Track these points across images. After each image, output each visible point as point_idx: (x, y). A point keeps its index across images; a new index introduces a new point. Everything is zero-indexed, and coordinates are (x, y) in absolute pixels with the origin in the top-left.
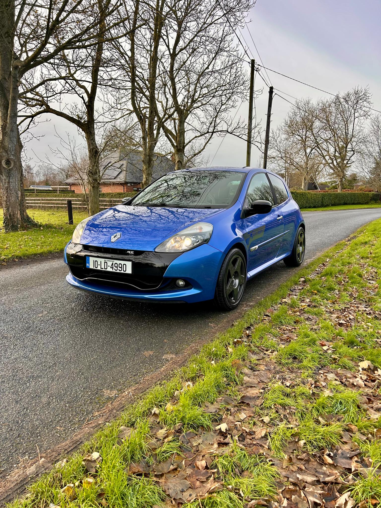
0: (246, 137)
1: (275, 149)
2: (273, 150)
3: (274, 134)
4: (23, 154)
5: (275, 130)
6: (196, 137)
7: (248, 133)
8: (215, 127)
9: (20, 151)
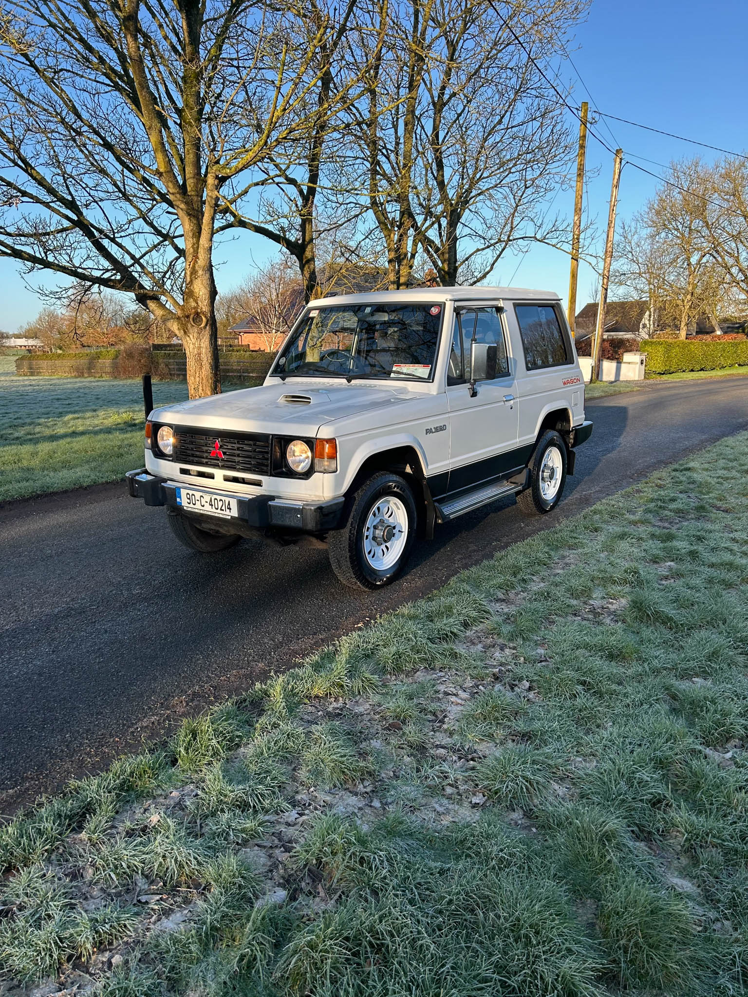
0: (568, 247)
1: (628, 258)
2: (623, 260)
3: (626, 228)
4: (217, 303)
5: (627, 222)
6: (478, 250)
7: (573, 240)
8: (512, 228)
9: (215, 298)
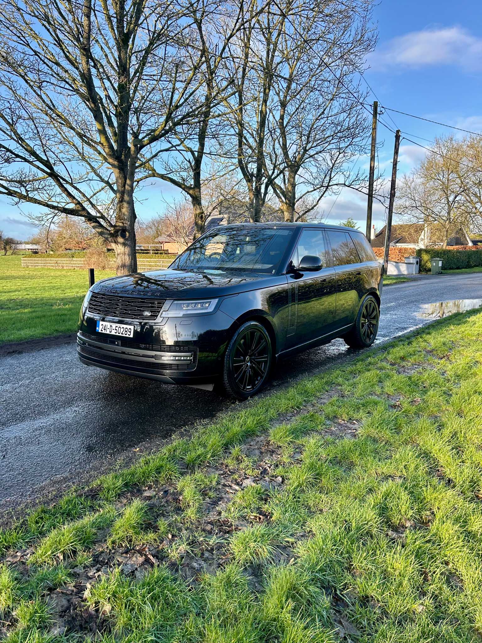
0: (366, 191)
1: (408, 197)
4: (136, 225)
6: (308, 192)
7: (369, 186)
8: (330, 178)
9: (134, 222)
